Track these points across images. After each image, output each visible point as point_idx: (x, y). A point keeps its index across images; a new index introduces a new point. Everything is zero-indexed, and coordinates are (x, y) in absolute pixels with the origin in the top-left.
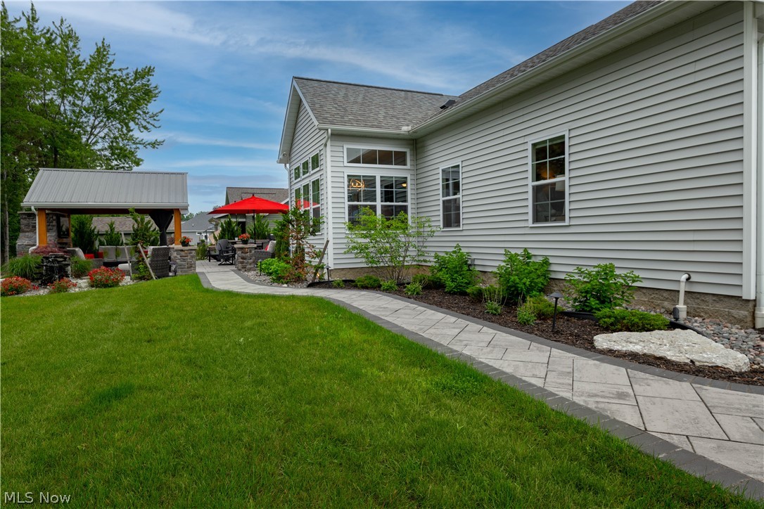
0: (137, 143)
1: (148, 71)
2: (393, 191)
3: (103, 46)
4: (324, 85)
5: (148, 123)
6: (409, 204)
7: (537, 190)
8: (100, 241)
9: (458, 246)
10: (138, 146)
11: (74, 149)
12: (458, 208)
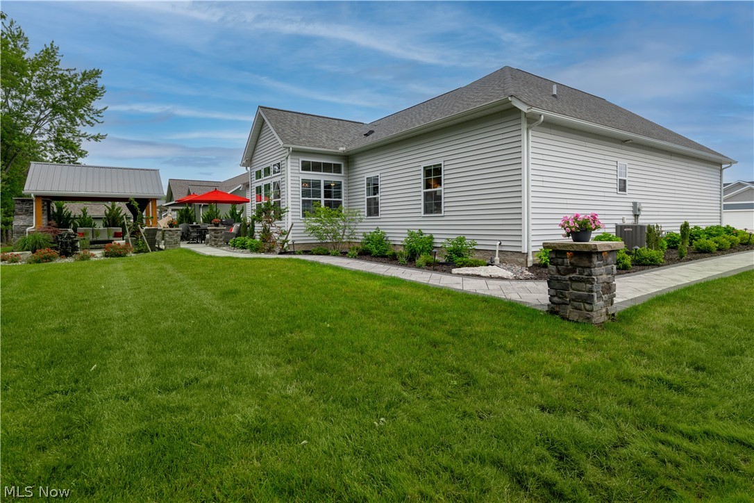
0: (80, 136)
1: (97, 73)
2: (332, 191)
3: (52, 47)
4: (282, 113)
5: (92, 118)
6: (343, 200)
7: (426, 194)
8: (74, 223)
9: (377, 228)
10: (81, 138)
11: (20, 140)
12: (377, 203)
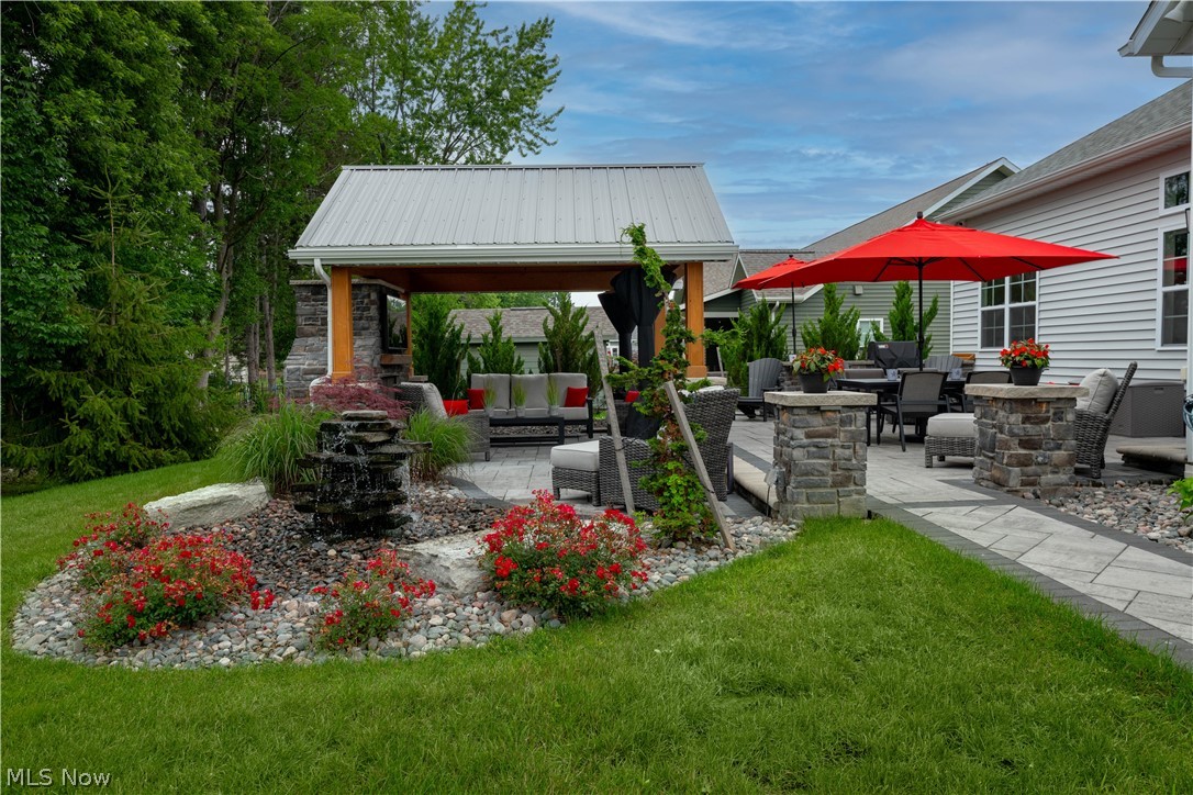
1: (542, 30)
5: (536, 136)
8: (471, 360)
